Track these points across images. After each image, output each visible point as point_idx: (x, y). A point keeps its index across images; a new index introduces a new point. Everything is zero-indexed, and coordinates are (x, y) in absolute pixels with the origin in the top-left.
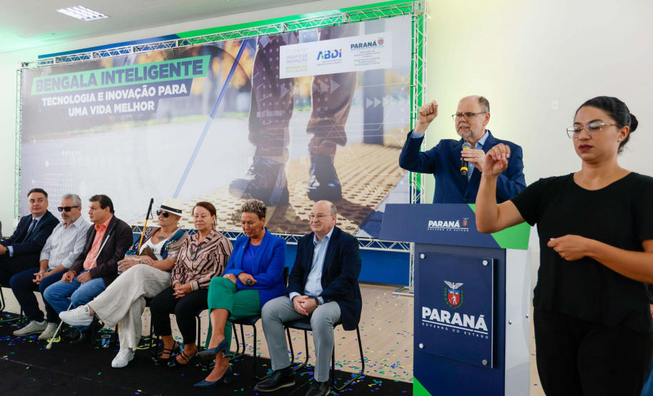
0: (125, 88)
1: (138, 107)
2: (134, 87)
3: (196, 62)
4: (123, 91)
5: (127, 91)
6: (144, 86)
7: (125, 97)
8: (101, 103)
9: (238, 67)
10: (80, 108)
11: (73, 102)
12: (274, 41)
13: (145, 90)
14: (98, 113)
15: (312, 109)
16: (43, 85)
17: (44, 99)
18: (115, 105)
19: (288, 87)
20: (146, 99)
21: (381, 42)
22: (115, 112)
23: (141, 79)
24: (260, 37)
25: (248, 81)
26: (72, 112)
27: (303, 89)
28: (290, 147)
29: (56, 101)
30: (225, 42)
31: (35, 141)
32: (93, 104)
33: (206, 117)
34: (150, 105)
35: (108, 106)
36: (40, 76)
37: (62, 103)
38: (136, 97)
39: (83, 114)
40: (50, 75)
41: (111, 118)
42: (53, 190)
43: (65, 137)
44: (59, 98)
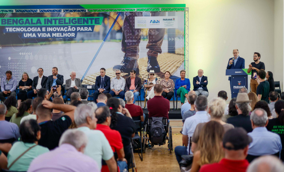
1: (66, 35)
2: (64, 27)
3: (96, 19)
4: (57, 28)
5: (60, 28)
6: (69, 26)
7: (58, 30)
8: (44, 32)
9: (116, 23)
10: (31, 34)
11: (27, 31)
12: (132, 15)
13: (70, 28)
14: (42, 36)
15: (148, 40)
16: (6, 22)
17: (7, 29)
18: (53, 34)
19: (138, 31)
20: (71, 32)
21: (174, 19)
22: (53, 36)
23: (67, 23)
24: (126, 12)
25: (121, 28)
26: (26, 35)
27: (145, 33)
28: (139, 53)
29: (14, 29)
30: (110, 12)
32: (39, 32)
33: (102, 41)
34: (73, 35)
35: (49, 34)
36: (4, 17)
37: (19, 31)
38: (65, 31)
39: (33, 36)
40: (11, 17)
41: (50, 39)
42: (14, 71)
43: (22, 46)
44: (17, 28)
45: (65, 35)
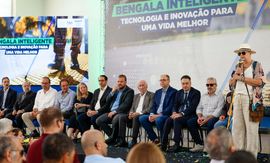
0: (185, 11)
2: (192, 10)
4: (184, 13)
5: (187, 13)
6: (200, 9)
7: (185, 17)
8: (166, 21)
10: (151, 25)
11: (145, 21)
14: (164, 28)
16: (122, 10)
17: (122, 20)
18: (178, 23)
20: (202, 18)
22: (178, 27)
23: (197, 4)
26: (144, 28)
29: (131, 21)
31: (115, 48)
32: (160, 22)
33: (249, 29)
34: (205, 22)
35: (173, 23)
36: (119, 4)
37: (136, 22)
38: (194, 17)
39: (153, 29)
40: (127, 3)
41: (175, 31)
42: (130, 81)
43: (139, 45)
44: (134, 18)
45: (194, 23)
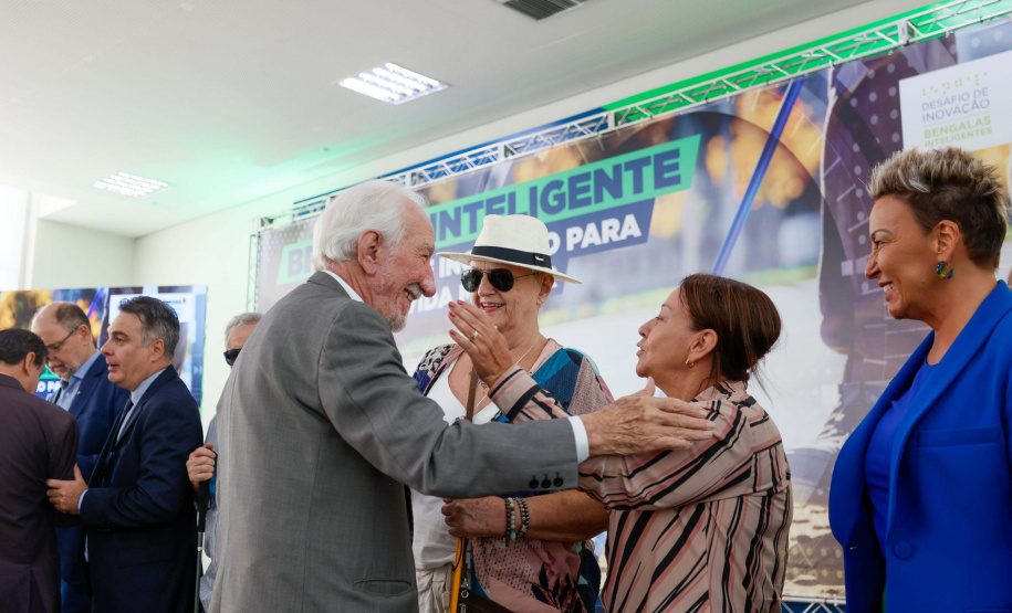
3: (660, 158)
9: (778, 152)
12: (881, 72)
16: (302, 259)
24: (838, 68)
25: (810, 183)
30: (738, 97)
35: (446, 291)
